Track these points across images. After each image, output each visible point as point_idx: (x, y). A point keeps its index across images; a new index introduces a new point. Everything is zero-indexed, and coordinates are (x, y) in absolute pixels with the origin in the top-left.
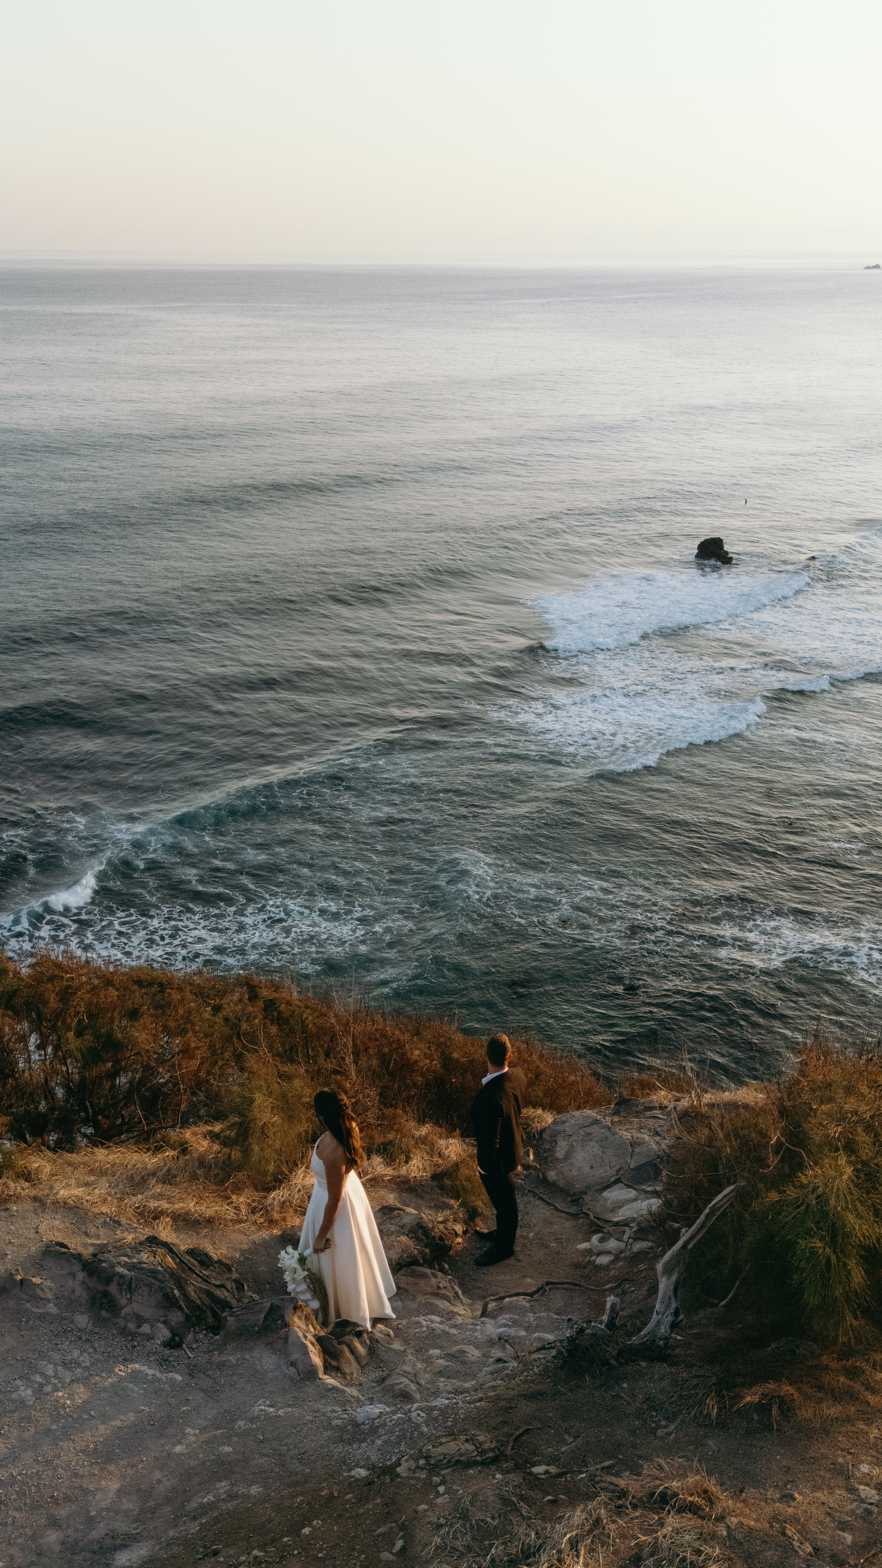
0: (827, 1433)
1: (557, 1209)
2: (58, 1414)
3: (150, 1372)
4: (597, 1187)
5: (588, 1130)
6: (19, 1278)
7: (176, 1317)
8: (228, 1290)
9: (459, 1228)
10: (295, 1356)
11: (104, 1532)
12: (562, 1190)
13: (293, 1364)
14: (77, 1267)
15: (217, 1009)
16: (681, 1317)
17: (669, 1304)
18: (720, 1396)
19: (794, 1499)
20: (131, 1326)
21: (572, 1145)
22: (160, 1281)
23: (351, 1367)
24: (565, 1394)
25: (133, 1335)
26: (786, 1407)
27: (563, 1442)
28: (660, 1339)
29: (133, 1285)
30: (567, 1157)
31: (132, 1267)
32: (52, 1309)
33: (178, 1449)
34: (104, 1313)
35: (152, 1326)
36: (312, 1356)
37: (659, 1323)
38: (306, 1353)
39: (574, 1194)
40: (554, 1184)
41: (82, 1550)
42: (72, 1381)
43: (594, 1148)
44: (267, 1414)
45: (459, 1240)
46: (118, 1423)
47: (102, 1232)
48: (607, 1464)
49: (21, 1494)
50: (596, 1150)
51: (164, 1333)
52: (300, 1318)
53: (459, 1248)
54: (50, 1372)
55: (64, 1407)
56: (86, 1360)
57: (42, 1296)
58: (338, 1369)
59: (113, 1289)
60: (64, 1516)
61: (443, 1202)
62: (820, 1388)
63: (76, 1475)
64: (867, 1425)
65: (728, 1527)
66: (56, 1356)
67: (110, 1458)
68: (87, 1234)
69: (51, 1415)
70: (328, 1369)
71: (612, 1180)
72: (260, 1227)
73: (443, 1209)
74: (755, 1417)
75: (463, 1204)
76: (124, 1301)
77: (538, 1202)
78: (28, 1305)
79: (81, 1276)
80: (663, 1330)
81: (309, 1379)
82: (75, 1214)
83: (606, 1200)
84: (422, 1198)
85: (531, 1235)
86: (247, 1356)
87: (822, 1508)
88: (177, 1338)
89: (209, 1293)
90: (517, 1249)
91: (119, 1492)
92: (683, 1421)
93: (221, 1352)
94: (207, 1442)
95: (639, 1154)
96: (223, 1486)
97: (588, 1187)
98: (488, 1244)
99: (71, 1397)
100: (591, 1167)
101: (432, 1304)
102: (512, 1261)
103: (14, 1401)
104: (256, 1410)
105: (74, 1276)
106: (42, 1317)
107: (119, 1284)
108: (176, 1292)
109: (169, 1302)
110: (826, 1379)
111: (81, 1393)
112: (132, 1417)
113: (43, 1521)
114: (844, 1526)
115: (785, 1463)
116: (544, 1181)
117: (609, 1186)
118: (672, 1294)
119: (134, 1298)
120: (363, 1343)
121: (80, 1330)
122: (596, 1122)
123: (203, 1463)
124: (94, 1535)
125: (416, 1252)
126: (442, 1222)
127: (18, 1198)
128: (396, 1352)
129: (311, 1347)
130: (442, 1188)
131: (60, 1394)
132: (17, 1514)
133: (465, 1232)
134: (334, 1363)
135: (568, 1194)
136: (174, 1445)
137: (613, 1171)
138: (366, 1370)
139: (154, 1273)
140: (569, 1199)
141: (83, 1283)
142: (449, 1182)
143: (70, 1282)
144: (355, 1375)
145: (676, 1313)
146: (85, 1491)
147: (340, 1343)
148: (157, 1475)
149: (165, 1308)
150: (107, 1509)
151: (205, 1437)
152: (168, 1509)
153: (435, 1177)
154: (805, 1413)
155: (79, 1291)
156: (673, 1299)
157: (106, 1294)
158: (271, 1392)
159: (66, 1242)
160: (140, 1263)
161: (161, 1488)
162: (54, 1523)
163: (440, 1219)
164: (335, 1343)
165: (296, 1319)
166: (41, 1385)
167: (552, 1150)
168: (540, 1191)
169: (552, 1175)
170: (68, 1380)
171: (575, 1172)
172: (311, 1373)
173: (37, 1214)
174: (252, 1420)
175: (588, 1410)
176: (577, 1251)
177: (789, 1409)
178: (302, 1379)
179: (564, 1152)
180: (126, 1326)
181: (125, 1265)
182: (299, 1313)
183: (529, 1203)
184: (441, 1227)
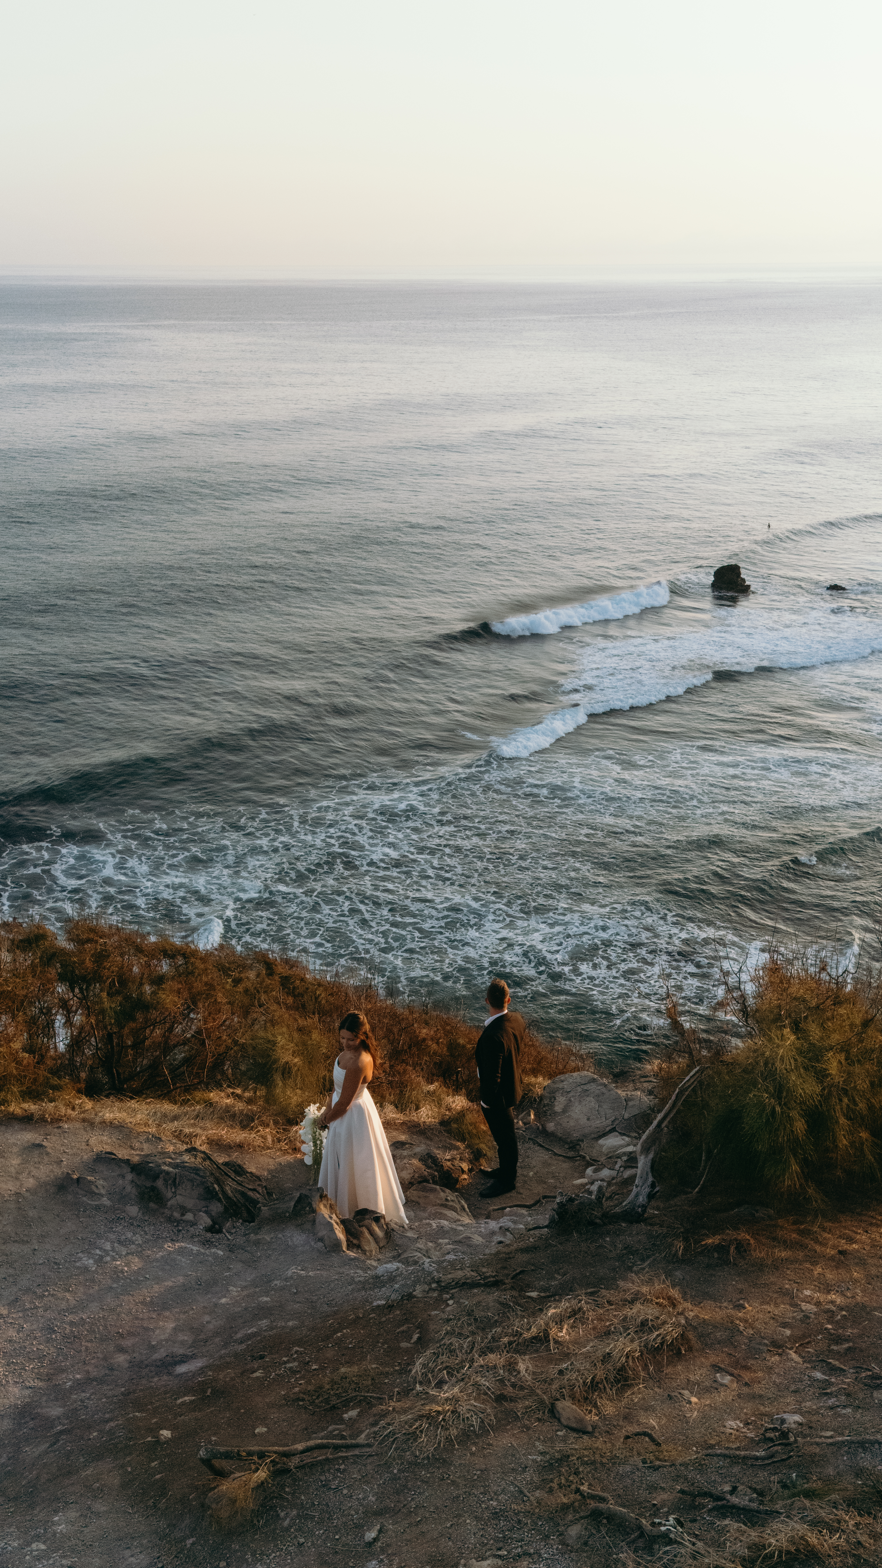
0: (777, 1268)
1: (555, 1154)
2: (118, 1276)
3: (195, 1248)
4: (593, 1136)
5: (585, 1087)
6: (75, 1177)
7: (216, 1208)
8: (259, 1193)
9: (465, 1166)
10: (322, 1233)
11: (165, 1355)
12: (560, 1139)
13: (321, 1240)
14: (126, 1170)
15: (237, 981)
16: (657, 1189)
17: (647, 1179)
18: (686, 1240)
19: (745, 1308)
20: (176, 1215)
21: (570, 1100)
22: (201, 1176)
23: (371, 1246)
24: (556, 1246)
25: (179, 1222)
26: (742, 1249)
27: (554, 1279)
28: (639, 1207)
29: (177, 1180)
30: (565, 1111)
31: (176, 1166)
32: (105, 1201)
33: (224, 1300)
34: (152, 1205)
35: (195, 1215)
36: (337, 1232)
37: (637, 1195)
38: (332, 1230)
39: (571, 1142)
40: (553, 1134)
41: (147, 1366)
42: (128, 1254)
43: (591, 1102)
44: (299, 1276)
45: (465, 1176)
46: (170, 1284)
47: (145, 1146)
48: (589, 1291)
49: (91, 1331)
50: (593, 1104)
51: (206, 1221)
52: (325, 1206)
53: (465, 1183)
54: (108, 1246)
55: (122, 1272)
56: (138, 1239)
57: (97, 1191)
58: (359, 1247)
59: (160, 1183)
60: (130, 1345)
61: (451, 1144)
62: (774, 1239)
63: (137, 1318)
64: (812, 1265)
65: (686, 1318)
66: (112, 1236)
67: (165, 1306)
68: (132, 1148)
69: (111, 1278)
70: (350, 1246)
71: (608, 1129)
72: (285, 1152)
73: (450, 1150)
74: (716, 1255)
75: (468, 1147)
76: (170, 1195)
77: (537, 1148)
78: (85, 1199)
79: (130, 1177)
80: (641, 1199)
81: (334, 1251)
82: (120, 1131)
83: (602, 1146)
84: (431, 1140)
85: (531, 1174)
86: (280, 1236)
87: (768, 1315)
88: (217, 1226)
89: (243, 1194)
90: (518, 1185)
91: (175, 1329)
92: (654, 1260)
93: (257, 1234)
94: (248, 1296)
95: (633, 1106)
96: (264, 1323)
97: (585, 1136)
98: (492, 1181)
99: (128, 1264)
100: (588, 1119)
101: (441, 1213)
102: (513, 1194)
103: (78, 1268)
104: (290, 1273)
105: (123, 1177)
106: (97, 1208)
107: (165, 1180)
108: (216, 1186)
109: (209, 1195)
110: (780, 1233)
111: (136, 1263)
112: (181, 1279)
113: (112, 1348)
114: (785, 1325)
115: (740, 1286)
116: (544, 1132)
117: (604, 1135)
118: (649, 1170)
119: (178, 1192)
120: (381, 1227)
121: (131, 1218)
122: (594, 1080)
123: (246, 1309)
124: (156, 1356)
125: (426, 1173)
126: (449, 1160)
127: (69, 1119)
128: (409, 1238)
129: (335, 1226)
130: (449, 1132)
131: (118, 1263)
132: (89, 1345)
133: (470, 1170)
134: (355, 1241)
135: (567, 1143)
136: (220, 1298)
137: (609, 1122)
138: (383, 1251)
139: (196, 1170)
140: (566, 1146)
141: (132, 1181)
142: (455, 1126)
143: (121, 1182)
144: (374, 1253)
145: (653, 1186)
146: (147, 1329)
147: (360, 1226)
148: (207, 1318)
149: (205, 1199)
150: (167, 1340)
151: (245, 1293)
152: (217, 1340)
153: (443, 1123)
154: (759, 1254)
155: (129, 1188)
156: (650, 1174)
157: (153, 1189)
158: (301, 1261)
159: (114, 1152)
160: (183, 1162)
161: (211, 1326)
162: (121, 1350)
163: (448, 1158)
164: (356, 1225)
165: (322, 1207)
166: (101, 1257)
167: (551, 1105)
168: (540, 1140)
169: (551, 1126)
170: (124, 1253)
171: (572, 1123)
172: (337, 1245)
173: (86, 1131)
174: (286, 1280)
175: (575, 1257)
176: (573, 1185)
177: (745, 1251)
178: (329, 1251)
179: (562, 1106)
180: (172, 1215)
181: (170, 1165)
182: (324, 1202)
183: (529, 1148)
184: (449, 1163)
